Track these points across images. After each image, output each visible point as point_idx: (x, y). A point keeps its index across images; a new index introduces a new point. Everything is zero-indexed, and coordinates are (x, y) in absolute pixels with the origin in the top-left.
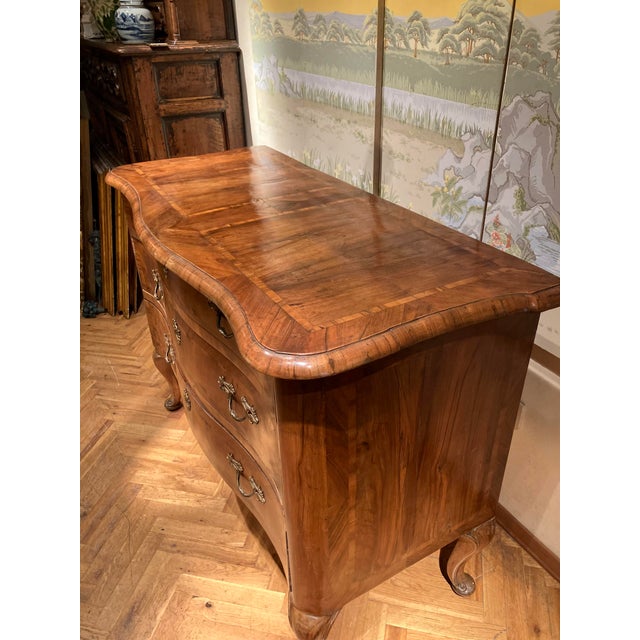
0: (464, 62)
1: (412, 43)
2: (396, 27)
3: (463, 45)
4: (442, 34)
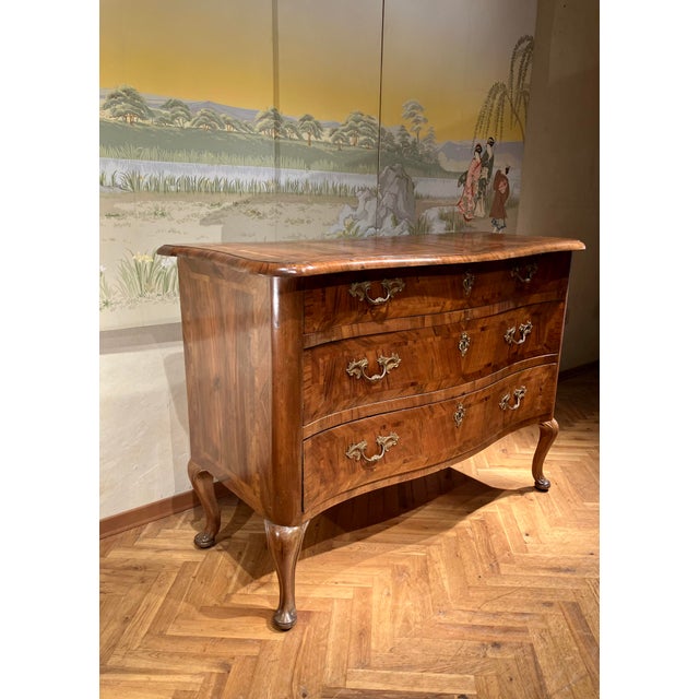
0: (353, 148)
1: (305, 136)
2: (286, 123)
3: (351, 139)
4: (334, 131)
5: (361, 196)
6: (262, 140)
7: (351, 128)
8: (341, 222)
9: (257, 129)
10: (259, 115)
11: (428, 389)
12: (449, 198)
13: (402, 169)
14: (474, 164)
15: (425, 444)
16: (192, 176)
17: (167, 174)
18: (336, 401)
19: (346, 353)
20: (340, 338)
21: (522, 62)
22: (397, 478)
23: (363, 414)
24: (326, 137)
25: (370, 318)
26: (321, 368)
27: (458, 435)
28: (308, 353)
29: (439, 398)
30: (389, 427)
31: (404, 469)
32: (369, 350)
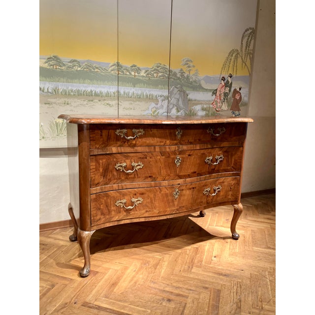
0: (156, 78)
1: (133, 73)
2: (124, 68)
3: (155, 74)
4: (146, 71)
5: (160, 99)
6: (112, 75)
7: (155, 70)
8: (150, 110)
9: (110, 70)
10: (111, 65)
11: (158, 180)
12: (207, 101)
13: (181, 87)
14: (221, 86)
15: (157, 205)
16: (80, 89)
17: (70, 88)
18: (110, 180)
19: (115, 160)
20: (111, 153)
21: (248, 39)
22: (144, 219)
23: (125, 187)
24: (143, 73)
25: (127, 145)
26: (101, 165)
27: (176, 203)
28: (94, 157)
29: (164, 184)
30: (138, 195)
31: (146, 215)
32: (127, 159)
